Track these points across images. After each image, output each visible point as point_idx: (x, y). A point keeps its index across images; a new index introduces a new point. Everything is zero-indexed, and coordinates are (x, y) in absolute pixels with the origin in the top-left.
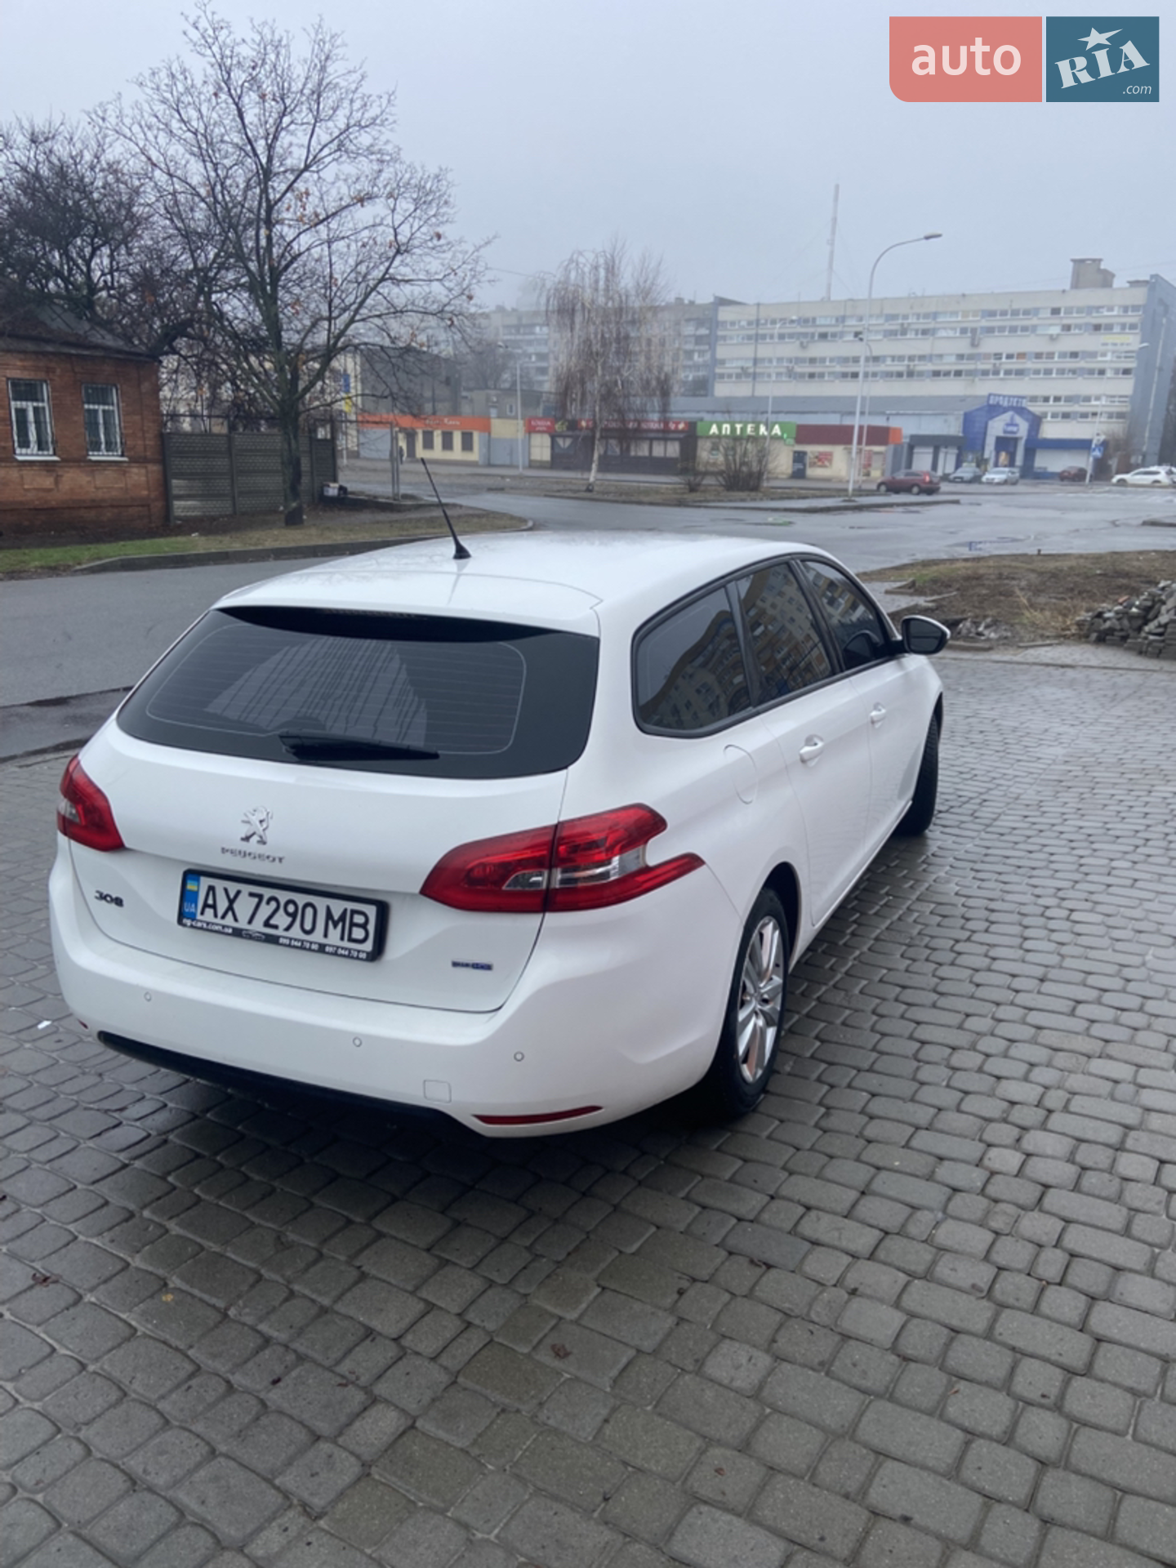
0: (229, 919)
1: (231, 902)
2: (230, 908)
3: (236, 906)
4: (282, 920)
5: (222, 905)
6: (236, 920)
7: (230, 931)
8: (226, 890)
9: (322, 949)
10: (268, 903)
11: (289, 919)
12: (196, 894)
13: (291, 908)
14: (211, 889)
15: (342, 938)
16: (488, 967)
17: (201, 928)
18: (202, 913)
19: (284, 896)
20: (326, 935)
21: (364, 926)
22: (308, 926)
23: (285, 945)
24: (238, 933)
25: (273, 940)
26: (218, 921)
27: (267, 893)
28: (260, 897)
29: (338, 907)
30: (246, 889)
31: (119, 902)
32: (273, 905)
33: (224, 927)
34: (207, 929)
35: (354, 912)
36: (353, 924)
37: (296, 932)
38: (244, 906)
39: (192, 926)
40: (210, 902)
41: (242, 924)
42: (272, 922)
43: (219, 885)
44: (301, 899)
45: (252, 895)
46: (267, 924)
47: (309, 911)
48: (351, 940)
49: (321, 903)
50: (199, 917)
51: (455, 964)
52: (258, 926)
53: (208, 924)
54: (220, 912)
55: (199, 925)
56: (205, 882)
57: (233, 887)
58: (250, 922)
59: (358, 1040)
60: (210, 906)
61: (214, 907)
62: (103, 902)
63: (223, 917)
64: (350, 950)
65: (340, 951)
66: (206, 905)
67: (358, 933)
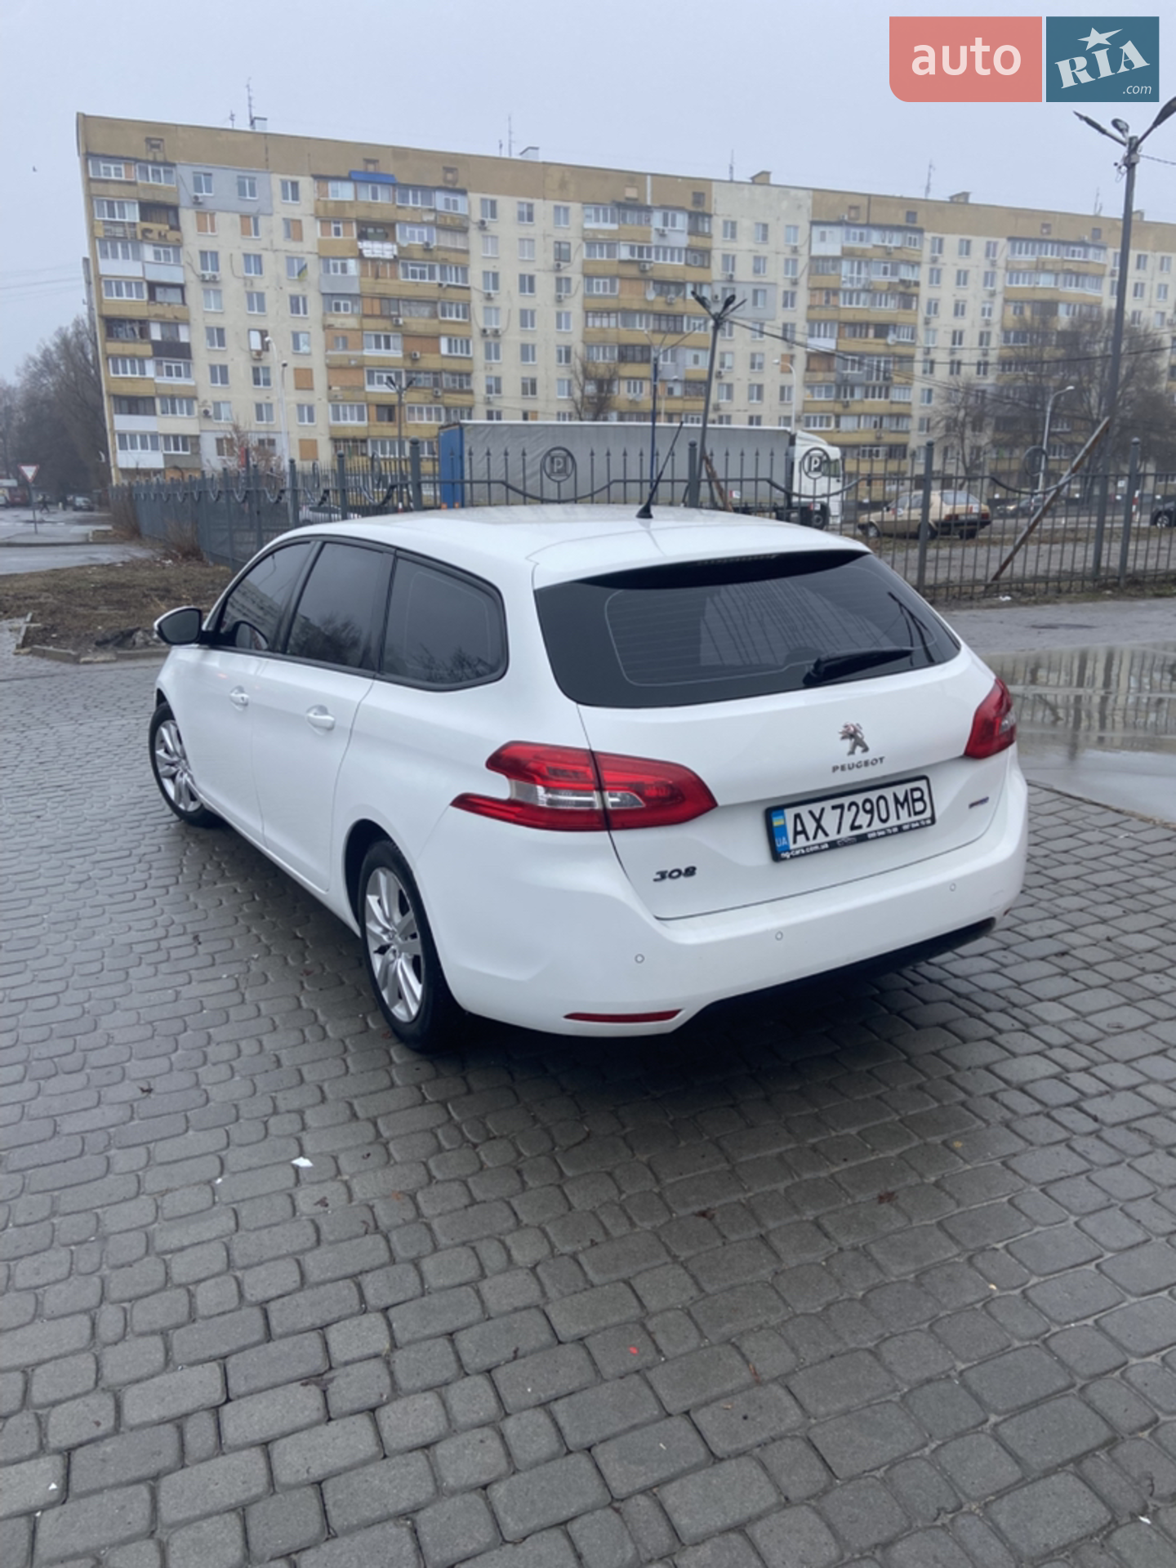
0: (821, 838)
1: (818, 821)
2: (819, 827)
3: (823, 823)
4: (863, 819)
5: (811, 826)
6: (826, 834)
7: (826, 846)
8: (811, 813)
9: (900, 829)
10: (849, 809)
11: (869, 816)
12: (784, 828)
13: (868, 806)
14: (798, 816)
15: (910, 815)
16: (984, 801)
17: (801, 855)
18: (795, 842)
19: (859, 799)
20: (898, 817)
21: (921, 799)
22: (884, 816)
23: (873, 839)
24: (833, 845)
25: (862, 838)
26: (812, 842)
27: (846, 801)
28: (841, 807)
29: (900, 791)
30: (828, 804)
31: (690, 872)
32: (854, 808)
33: (819, 845)
34: (806, 853)
35: (913, 790)
36: (914, 801)
37: (877, 825)
38: (830, 820)
39: (792, 857)
40: (799, 828)
41: (833, 836)
42: (857, 824)
43: (803, 810)
44: (873, 795)
45: (834, 808)
46: (853, 827)
47: (882, 802)
48: (916, 813)
49: (888, 793)
50: (792, 846)
51: (972, 805)
52: (846, 833)
53: (805, 848)
54: (811, 834)
55: (798, 852)
56: (790, 814)
57: (816, 808)
58: (839, 832)
59: (952, 886)
60: (800, 833)
61: (804, 832)
62: (668, 881)
63: (815, 837)
64: (919, 821)
65: (914, 825)
66: (796, 833)
67: (919, 806)
